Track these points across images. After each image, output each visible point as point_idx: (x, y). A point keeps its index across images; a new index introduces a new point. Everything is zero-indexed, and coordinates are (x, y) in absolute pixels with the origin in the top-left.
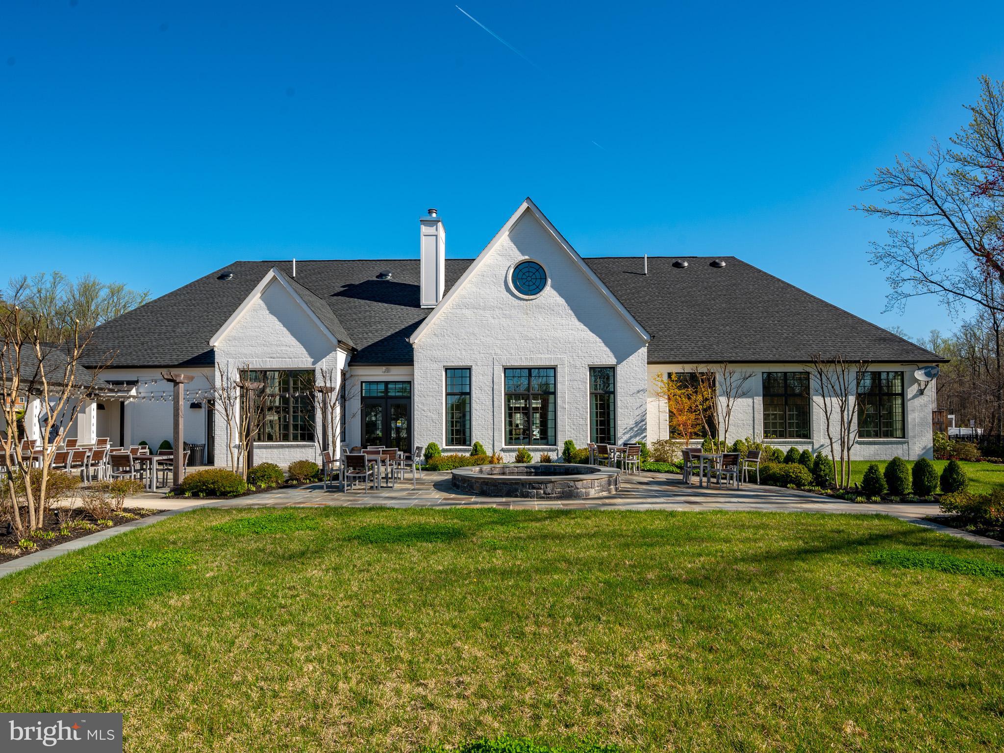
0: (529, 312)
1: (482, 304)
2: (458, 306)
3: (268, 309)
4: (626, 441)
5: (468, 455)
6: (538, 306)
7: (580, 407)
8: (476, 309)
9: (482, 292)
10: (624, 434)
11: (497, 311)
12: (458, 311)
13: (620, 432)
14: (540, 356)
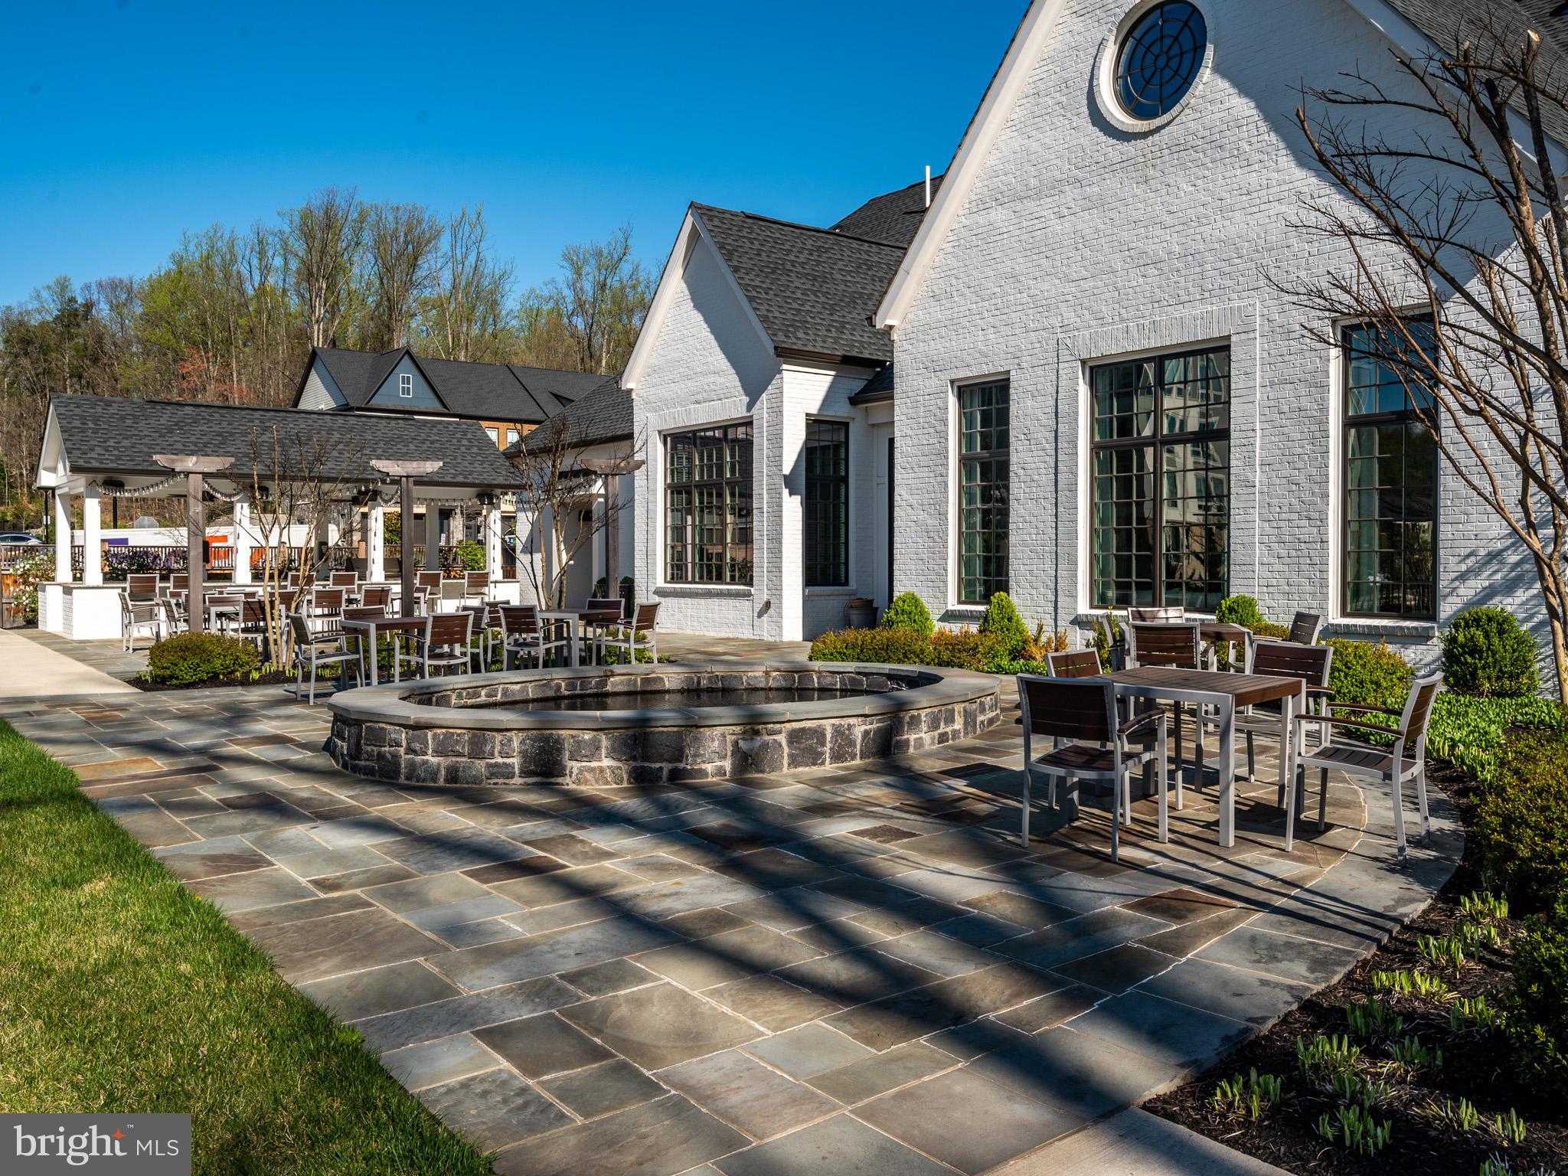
0: (1151, 172)
1: (1033, 182)
2: (981, 205)
3: (693, 300)
4: (1470, 604)
5: (974, 628)
6: (1177, 148)
7: (1302, 479)
8: (1021, 199)
9: (1035, 146)
10: (1462, 577)
11: (1071, 193)
12: (981, 219)
13: (1449, 566)
14: (1179, 312)
